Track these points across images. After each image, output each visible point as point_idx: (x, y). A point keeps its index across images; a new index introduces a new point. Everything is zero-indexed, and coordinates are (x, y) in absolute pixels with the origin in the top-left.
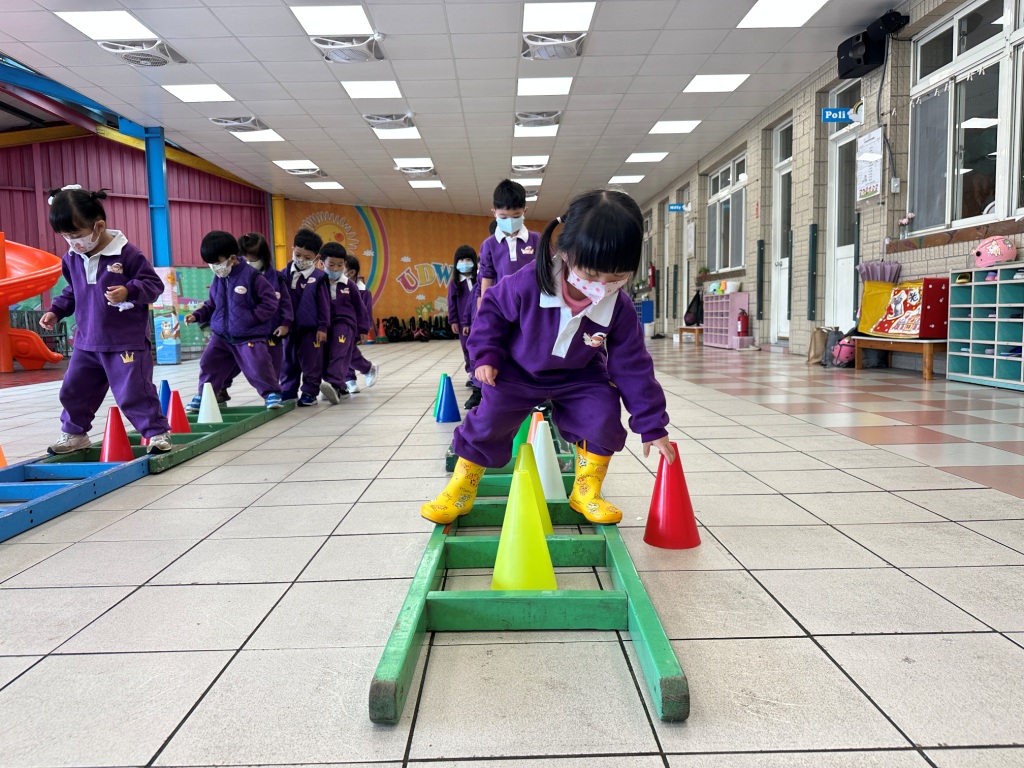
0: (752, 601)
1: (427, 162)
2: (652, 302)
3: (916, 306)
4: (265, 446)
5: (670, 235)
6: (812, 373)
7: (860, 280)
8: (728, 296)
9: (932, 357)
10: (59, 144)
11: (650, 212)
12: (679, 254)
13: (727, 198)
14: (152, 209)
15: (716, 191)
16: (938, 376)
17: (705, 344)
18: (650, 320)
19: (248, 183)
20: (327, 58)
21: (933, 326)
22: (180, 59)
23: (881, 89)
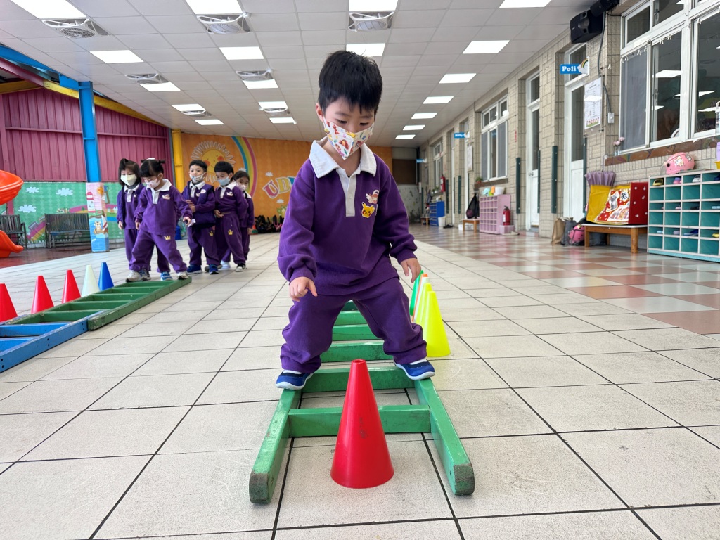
0: (516, 410)
1: (283, 105)
2: (443, 203)
3: (626, 202)
4: (170, 309)
5: (455, 155)
6: (555, 250)
7: (588, 184)
8: (496, 197)
9: (637, 238)
10: (17, 94)
11: (441, 139)
12: (462, 168)
13: (494, 128)
14: (85, 141)
15: (487, 123)
16: (641, 251)
17: (481, 231)
18: (442, 215)
19: (154, 121)
20: (209, 31)
21: (637, 216)
22: (103, 32)
23: (600, 50)
